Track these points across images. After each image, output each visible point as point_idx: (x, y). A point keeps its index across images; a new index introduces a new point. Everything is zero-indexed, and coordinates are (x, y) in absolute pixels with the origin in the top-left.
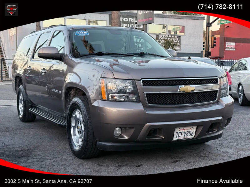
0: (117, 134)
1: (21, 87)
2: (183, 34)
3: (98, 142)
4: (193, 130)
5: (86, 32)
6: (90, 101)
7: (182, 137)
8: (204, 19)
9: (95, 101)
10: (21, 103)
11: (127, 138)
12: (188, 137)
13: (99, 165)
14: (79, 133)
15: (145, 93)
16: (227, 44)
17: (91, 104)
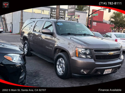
0: (82, 71)
1: (26, 41)
2: (79, 18)
3: (72, 74)
4: (111, 70)
5: (62, 23)
6: (70, 56)
7: (107, 73)
8: (87, 13)
9: (73, 57)
10: (26, 48)
11: (86, 73)
12: (109, 73)
13: (71, 83)
14: (61, 68)
15: (95, 55)
16: (94, 23)
17: (71, 58)
